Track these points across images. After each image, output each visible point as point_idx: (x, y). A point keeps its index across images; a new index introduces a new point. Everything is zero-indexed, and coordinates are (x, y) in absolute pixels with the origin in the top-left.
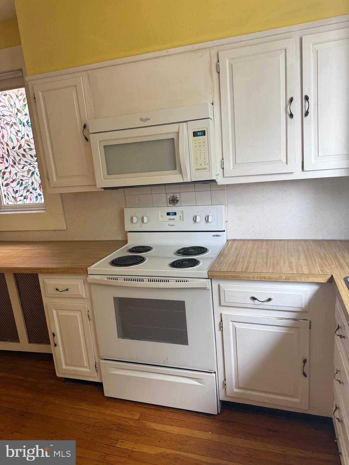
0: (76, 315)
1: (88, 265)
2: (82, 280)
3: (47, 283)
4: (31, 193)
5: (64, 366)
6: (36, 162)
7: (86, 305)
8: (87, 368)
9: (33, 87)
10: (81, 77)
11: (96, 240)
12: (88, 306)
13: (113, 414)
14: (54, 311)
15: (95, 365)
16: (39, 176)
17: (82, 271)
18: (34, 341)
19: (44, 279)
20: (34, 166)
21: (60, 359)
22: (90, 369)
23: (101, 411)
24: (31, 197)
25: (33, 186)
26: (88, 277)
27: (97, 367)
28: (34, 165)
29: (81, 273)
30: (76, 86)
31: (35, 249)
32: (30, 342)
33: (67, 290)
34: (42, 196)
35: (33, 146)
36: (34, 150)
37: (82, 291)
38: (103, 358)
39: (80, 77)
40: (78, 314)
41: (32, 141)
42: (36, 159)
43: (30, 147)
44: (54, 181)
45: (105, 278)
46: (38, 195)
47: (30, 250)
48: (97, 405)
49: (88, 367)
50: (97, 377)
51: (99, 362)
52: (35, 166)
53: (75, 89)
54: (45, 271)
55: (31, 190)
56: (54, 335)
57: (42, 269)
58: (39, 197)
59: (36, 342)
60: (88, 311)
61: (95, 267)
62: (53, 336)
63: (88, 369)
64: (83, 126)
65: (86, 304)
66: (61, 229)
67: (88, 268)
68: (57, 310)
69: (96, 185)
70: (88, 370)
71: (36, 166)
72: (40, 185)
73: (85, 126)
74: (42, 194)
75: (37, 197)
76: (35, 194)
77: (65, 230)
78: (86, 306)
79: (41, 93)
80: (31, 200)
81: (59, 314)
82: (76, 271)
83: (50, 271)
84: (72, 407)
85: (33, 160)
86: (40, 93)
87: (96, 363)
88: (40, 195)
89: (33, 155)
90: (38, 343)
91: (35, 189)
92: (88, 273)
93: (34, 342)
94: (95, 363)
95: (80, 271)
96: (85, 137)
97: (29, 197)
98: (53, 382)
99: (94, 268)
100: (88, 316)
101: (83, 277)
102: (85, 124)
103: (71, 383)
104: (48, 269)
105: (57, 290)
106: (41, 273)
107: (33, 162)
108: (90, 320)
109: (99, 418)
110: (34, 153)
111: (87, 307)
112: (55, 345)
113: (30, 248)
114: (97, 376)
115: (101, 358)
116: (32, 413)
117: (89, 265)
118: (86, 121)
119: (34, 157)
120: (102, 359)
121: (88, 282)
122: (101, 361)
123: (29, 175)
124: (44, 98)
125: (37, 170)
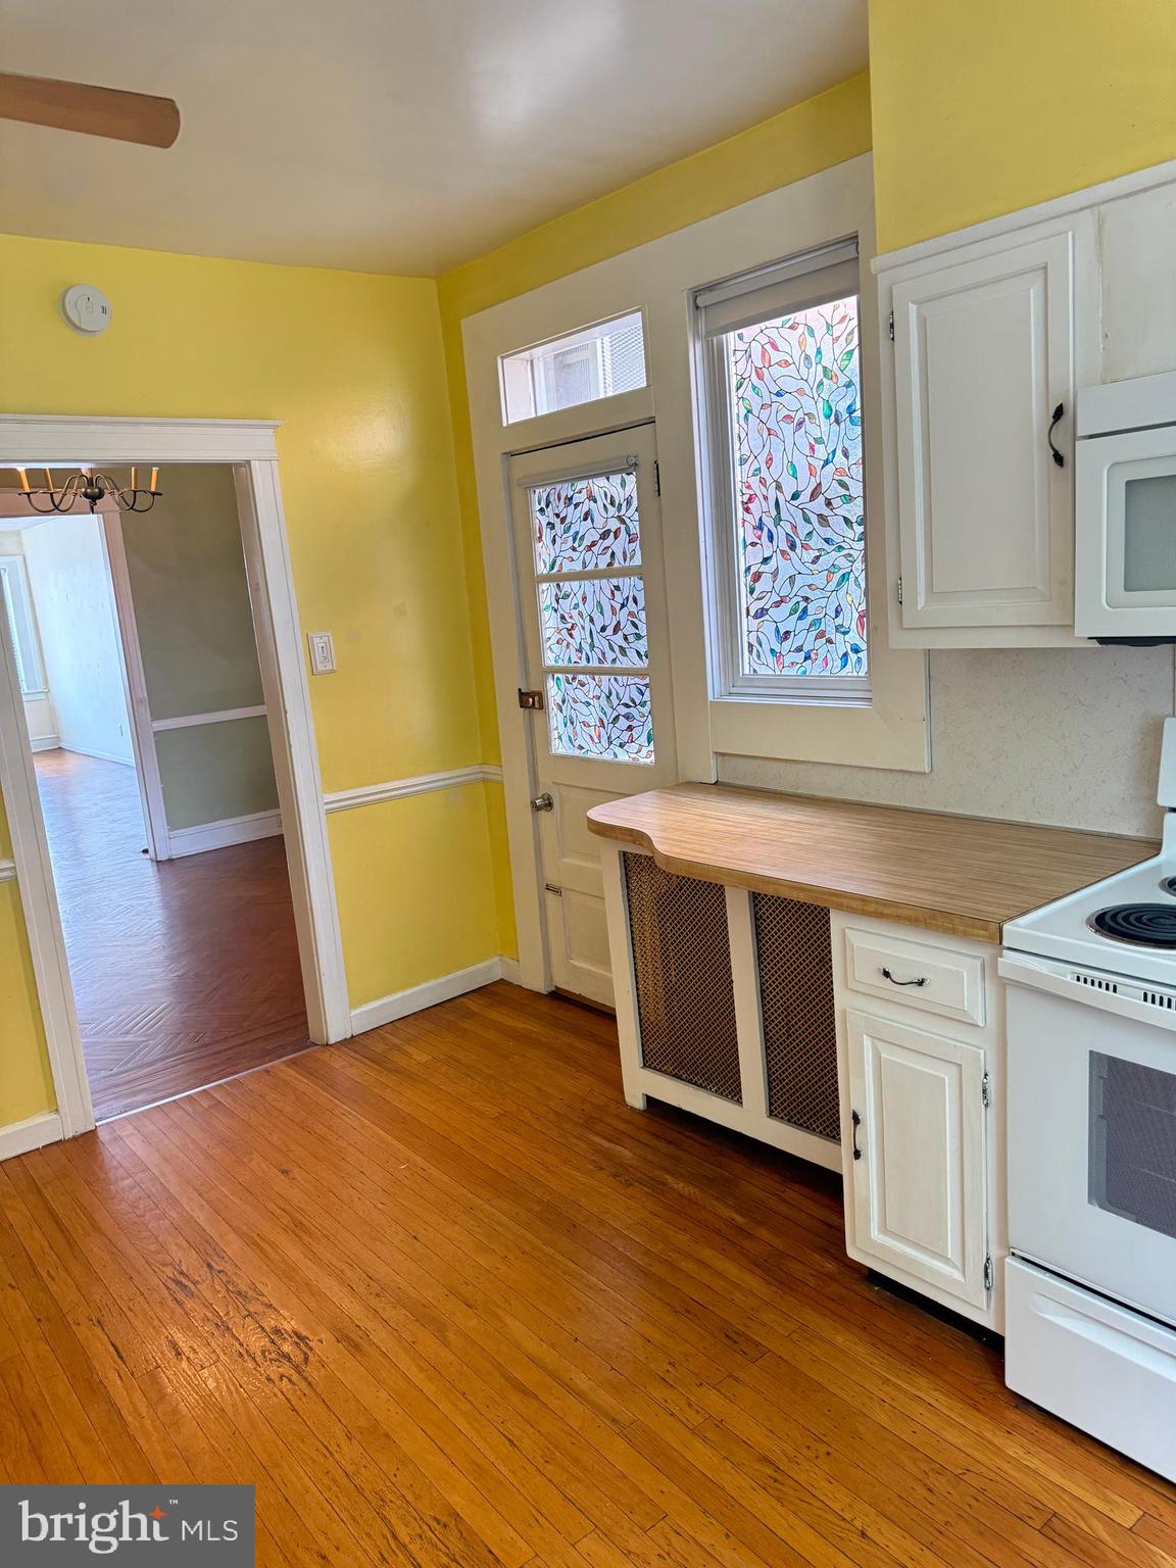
0: (943, 1076)
1: (1007, 912)
2: (978, 963)
3: (855, 944)
4: (829, 641)
5: (876, 1233)
6: (860, 540)
7: (984, 1053)
8: (954, 1266)
9: (891, 289)
10: (1070, 233)
11: (1031, 821)
12: (988, 1058)
13: (1032, 1466)
14: (867, 1042)
15: (986, 1268)
16: (863, 585)
17: (982, 932)
18: (786, 1115)
19: (847, 930)
20: (850, 555)
21: (867, 1203)
22: (964, 1274)
23: (988, 1435)
24: (829, 656)
25: (839, 621)
26: (1001, 956)
27: (990, 1276)
28: (851, 552)
29: (979, 936)
30: (1045, 268)
31: (822, 826)
32: (771, 1115)
33: (921, 983)
34: (863, 655)
35: (856, 489)
36: (860, 501)
37: (975, 999)
38: (1017, 1252)
39: (1066, 232)
40: (948, 1076)
41: (858, 471)
42: (860, 529)
43: (847, 493)
44: (919, 608)
45: (1068, 974)
46: (850, 652)
47: (808, 826)
48: (975, 1407)
49: (959, 1265)
50: (985, 1309)
51: (1001, 1261)
52: (855, 554)
53: (1040, 283)
54: (854, 904)
55: (831, 634)
56: (856, 1119)
57: (846, 897)
58: (853, 657)
59: (789, 1120)
60: (986, 1075)
61: (1031, 926)
62: (852, 1121)
63: (958, 1269)
64: (1052, 413)
65: (981, 1049)
66: (912, 770)
67: (1006, 927)
68: (877, 1041)
69: (1072, 626)
70: (957, 1275)
71: (857, 555)
72: (861, 617)
73: (1059, 413)
74: (864, 646)
75: (845, 655)
76: (842, 645)
77: (924, 773)
78: (979, 1054)
79: (915, 307)
80: (827, 664)
81: (883, 1055)
82: (961, 928)
83: (873, 907)
84: (888, 1380)
85: (849, 533)
86: (913, 308)
87: (988, 1259)
88: (856, 650)
89: (853, 520)
90: (795, 1123)
91: (842, 630)
92: (1005, 944)
93: (782, 1118)
94: (985, 1260)
95: (976, 931)
96: (1053, 453)
97: (822, 653)
98: (830, 1267)
99: (1028, 926)
100: (984, 1091)
101: (985, 952)
102: (1061, 405)
103: (889, 1294)
104: (863, 899)
105: (887, 974)
106: (840, 907)
107: (850, 542)
108: (987, 1105)
109: (979, 1456)
110: (856, 510)
111: (982, 1058)
112: (857, 1155)
113: (805, 818)
114: (988, 1307)
115: (1012, 1250)
116: (761, 1344)
117: (1011, 913)
118: (1068, 391)
119: (855, 525)
120: (1013, 1254)
121: (1000, 974)
122: (1009, 1260)
123: (833, 585)
124: (923, 322)
125: (859, 565)
